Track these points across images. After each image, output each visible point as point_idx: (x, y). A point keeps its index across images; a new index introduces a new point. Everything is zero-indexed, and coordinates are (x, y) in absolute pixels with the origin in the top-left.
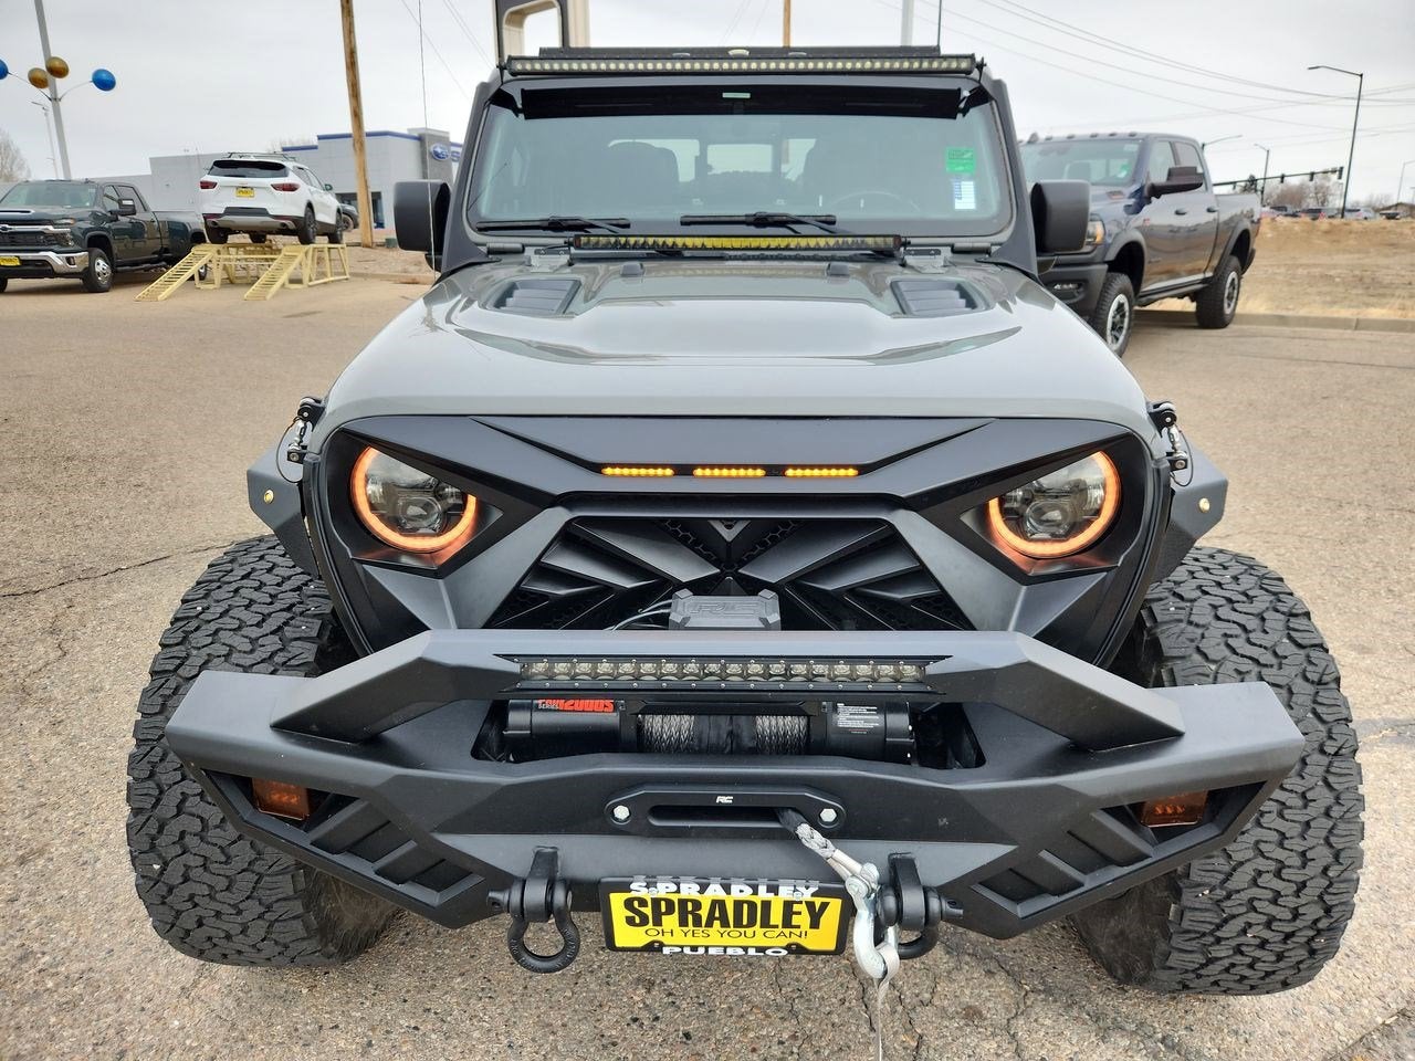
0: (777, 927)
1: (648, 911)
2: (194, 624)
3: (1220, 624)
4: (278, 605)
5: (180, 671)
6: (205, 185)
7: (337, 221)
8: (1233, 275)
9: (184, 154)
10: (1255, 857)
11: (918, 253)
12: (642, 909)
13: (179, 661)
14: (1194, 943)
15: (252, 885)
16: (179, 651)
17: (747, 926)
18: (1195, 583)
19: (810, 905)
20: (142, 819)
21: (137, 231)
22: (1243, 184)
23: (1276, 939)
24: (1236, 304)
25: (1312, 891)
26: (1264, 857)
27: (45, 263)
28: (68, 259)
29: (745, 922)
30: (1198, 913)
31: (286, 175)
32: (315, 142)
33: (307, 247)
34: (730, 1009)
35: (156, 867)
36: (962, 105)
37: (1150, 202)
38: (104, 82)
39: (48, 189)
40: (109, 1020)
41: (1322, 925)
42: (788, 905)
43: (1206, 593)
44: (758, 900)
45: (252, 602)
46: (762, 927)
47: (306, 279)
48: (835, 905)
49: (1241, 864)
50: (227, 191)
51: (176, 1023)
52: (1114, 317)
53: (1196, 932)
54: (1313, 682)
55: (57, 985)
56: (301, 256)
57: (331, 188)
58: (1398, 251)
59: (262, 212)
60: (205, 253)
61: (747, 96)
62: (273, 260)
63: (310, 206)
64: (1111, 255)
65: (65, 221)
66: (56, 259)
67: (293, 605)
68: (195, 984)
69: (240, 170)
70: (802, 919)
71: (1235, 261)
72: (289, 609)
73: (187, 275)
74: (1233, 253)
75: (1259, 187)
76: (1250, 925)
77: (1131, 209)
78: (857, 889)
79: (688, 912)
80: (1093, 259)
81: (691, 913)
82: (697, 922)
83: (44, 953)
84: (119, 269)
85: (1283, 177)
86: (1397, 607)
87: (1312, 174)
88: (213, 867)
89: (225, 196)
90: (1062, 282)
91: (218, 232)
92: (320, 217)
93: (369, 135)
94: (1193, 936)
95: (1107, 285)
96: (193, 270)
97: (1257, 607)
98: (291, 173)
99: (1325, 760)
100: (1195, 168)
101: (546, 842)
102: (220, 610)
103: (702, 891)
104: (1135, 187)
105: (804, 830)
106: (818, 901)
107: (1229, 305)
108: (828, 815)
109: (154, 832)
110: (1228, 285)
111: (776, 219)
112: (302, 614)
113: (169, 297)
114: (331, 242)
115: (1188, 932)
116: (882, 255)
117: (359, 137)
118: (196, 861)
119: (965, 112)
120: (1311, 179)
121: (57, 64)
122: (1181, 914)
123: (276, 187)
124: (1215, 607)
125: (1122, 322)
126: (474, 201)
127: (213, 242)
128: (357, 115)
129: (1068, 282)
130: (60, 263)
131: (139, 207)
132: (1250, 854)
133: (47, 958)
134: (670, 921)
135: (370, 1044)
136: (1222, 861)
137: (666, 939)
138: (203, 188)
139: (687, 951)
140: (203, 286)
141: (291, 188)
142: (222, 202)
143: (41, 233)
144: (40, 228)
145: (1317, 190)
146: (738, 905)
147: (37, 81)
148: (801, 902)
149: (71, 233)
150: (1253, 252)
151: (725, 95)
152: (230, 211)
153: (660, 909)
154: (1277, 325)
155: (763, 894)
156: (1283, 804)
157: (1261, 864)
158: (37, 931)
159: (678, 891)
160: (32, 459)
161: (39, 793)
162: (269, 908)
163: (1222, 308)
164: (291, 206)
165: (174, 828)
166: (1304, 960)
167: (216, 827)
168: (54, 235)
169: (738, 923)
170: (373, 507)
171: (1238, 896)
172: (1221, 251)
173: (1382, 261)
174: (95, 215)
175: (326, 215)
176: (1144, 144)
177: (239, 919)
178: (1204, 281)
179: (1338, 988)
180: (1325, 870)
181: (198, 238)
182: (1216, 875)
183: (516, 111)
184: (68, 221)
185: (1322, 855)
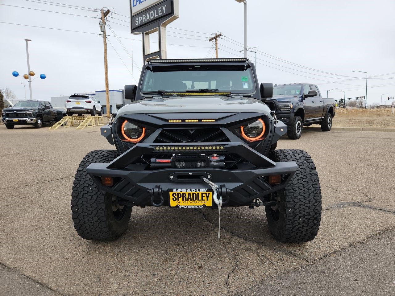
0: (200, 200)
1: (176, 197)
2: (86, 162)
3: (292, 159)
4: (103, 159)
5: (83, 170)
6: (68, 102)
7: (101, 111)
8: (330, 118)
9: (60, 96)
10: (299, 202)
11: (235, 95)
12: (175, 196)
13: (83, 168)
14: (290, 222)
15: (96, 213)
16: (83, 167)
17: (195, 200)
18: (288, 153)
19: (206, 194)
20: (74, 199)
21: (49, 113)
22: (339, 101)
23: (306, 220)
24: (331, 125)
25: (312, 209)
26: (301, 201)
27: (25, 121)
28: (31, 120)
29: (195, 199)
30: (289, 215)
31: (89, 99)
32: (95, 93)
33: (93, 117)
34: (196, 248)
35: (77, 209)
36: (245, 68)
37: (305, 99)
38: (43, 77)
39: (27, 103)
40: (60, 252)
41: (315, 216)
42: (202, 194)
43: (290, 154)
44: (196, 193)
45: (97, 158)
46: (198, 200)
47: (92, 125)
48: (211, 193)
49: (297, 203)
50: (74, 103)
51: (75, 252)
52: (297, 127)
53: (290, 219)
54: (310, 168)
55: (48, 248)
56: (91, 119)
57: (100, 102)
58: (380, 116)
59: (82, 108)
60: (67, 118)
61: (200, 67)
62: (83, 120)
63: (94, 106)
64: (295, 111)
65: (31, 110)
66: (28, 120)
67: (106, 159)
68: (78, 247)
69: (77, 98)
70: (205, 198)
71: (330, 115)
72: (105, 159)
73: (61, 124)
74: (329, 112)
75: (343, 102)
76: (300, 217)
77: (300, 101)
78: (214, 188)
79: (184, 196)
80: (290, 112)
81: (185, 197)
82: (186, 200)
83: (44, 243)
84: (44, 122)
85: (349, 99)
86: (359, 183)
87: (357, 98)
88: (88, 209)
89: (73, 104)
90: (283, 118)
91: (70, 113)
92: (97, 109)
93: (110, 91)
94: (289, 220)
95: (295, 119)
96: (63, 123)
97: (300, 156)
98: (90, 98)
99: (312, 182)
100: (315, 91)
101: (158, 184)
102: (91, 160)
103: (186, 191)
104: (301, 96)
105: (205, 179)
106: (208, 193)
107: (329, 125)
108: (209, 177)
109: (77, 201)
110: (328, 120)
111: (206, 90)
112: (108, 160)
113: (57, 129)
114: (99, 116)
115: (288, 220)
116: (228, 96)
117: (107, 91)
118: (85, 208)
119: (246, 70)
120: (357, 99)
121: (32, 73)
122: (286, 216)
123: (86, 102)
124: (292, 156)
125: (300, 128)
126: (142, 89)
127: (69, 115)
128: (107, 85)
129: (285, 118)
130: (29, 121)
131: (50, 107)
132: (298, 201)
133: (44, 244)
134: (181, 199)
135: (118, 254)
136: (293, 202)
137: (180, 204)
138: (67, 102)
139: (184, 207)
140: (65, 127)
141: (90, 102)
142: (72, 106)
143: (25, 113)
144: (25, 112)
145: (359, 102)
146: (193, 194)
147: (26, 77)
148: (204, 194)
149: (33, 113)
150: (335, 113)
151: (195, 67)
152: (74, 108)
153: (179, 196)
154: (342, 130)
155: (198, 192)
156: (304, 190)
157: (301, 203)
158: (42, 240)
159: (182, 191)
160: (27, 161)
161: (39, 218)
162: (99, 219)
163: (328, 126)
164: (89, 106)
165: (81, 200)
166: (313, 226)
167: (89, 200)
168: (28, 114)
169: (193, 200)
170: (125, 133)
171: (297, 210)
172: (325, 112)
173: (375, 118)
174: (39, 109)
175: (98, 109)
176: (302, 86)
177: (93, 222)
178: (322, 119)
179: (330, 244)
180: (314, 204)
181: (65, 115)
182: (292, 206)
183: (151, 71)
184: (32, 110)
185: (313, 201)
